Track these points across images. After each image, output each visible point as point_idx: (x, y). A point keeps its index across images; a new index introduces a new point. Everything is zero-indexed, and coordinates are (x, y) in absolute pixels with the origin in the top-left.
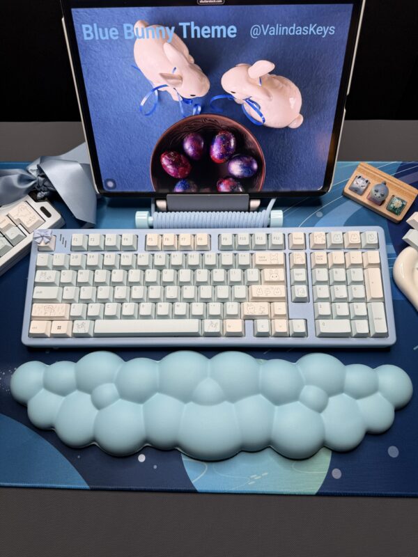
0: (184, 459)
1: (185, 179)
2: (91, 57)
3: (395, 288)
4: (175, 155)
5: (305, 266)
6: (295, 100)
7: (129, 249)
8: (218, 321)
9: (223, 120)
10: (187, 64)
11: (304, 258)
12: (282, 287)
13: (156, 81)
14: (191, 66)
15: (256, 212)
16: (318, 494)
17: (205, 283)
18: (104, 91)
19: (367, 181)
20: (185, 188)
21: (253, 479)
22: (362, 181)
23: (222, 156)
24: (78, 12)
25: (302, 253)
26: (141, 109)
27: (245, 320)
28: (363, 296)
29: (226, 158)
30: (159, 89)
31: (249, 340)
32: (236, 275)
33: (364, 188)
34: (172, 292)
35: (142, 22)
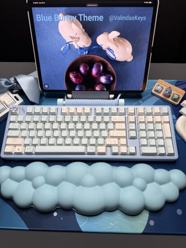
0: (76, 215)
1: (80, 84)
2: (40, 28)
3: (177, 135)
4: (76, 73)
5: (135, 122)
6: (129, 48)
7: (54, 114)
8: (94, 147)
9: (97, 57)
10: (82, 32)
11: (134, 119)
12: (124, 132)
13: (68, 40)
14: (83, 33)
15: (112, 100)
16: (143, 233)
17: (88, 130)
18: (45, 44)
19: (162, 87)
20: (80, 88)
21: (110, 225)
22: (160, 87)
23: (97, 74)
24: (35, 9)
25: (133, 117)
26: (61, 52)
27: (107, 147)
28: (162, 136)
29: (99, 75)
30: (69, 43)
31: (109, 156)
32: (103, 126)
33: (161, 90)
34: (73, 133)
35: (62, 14)
